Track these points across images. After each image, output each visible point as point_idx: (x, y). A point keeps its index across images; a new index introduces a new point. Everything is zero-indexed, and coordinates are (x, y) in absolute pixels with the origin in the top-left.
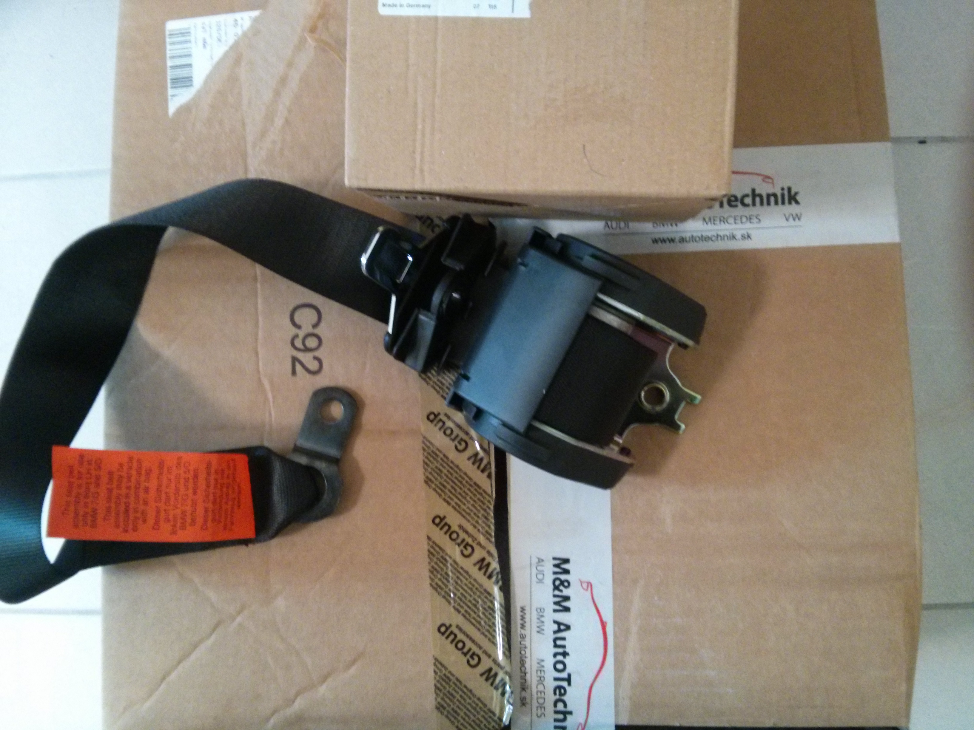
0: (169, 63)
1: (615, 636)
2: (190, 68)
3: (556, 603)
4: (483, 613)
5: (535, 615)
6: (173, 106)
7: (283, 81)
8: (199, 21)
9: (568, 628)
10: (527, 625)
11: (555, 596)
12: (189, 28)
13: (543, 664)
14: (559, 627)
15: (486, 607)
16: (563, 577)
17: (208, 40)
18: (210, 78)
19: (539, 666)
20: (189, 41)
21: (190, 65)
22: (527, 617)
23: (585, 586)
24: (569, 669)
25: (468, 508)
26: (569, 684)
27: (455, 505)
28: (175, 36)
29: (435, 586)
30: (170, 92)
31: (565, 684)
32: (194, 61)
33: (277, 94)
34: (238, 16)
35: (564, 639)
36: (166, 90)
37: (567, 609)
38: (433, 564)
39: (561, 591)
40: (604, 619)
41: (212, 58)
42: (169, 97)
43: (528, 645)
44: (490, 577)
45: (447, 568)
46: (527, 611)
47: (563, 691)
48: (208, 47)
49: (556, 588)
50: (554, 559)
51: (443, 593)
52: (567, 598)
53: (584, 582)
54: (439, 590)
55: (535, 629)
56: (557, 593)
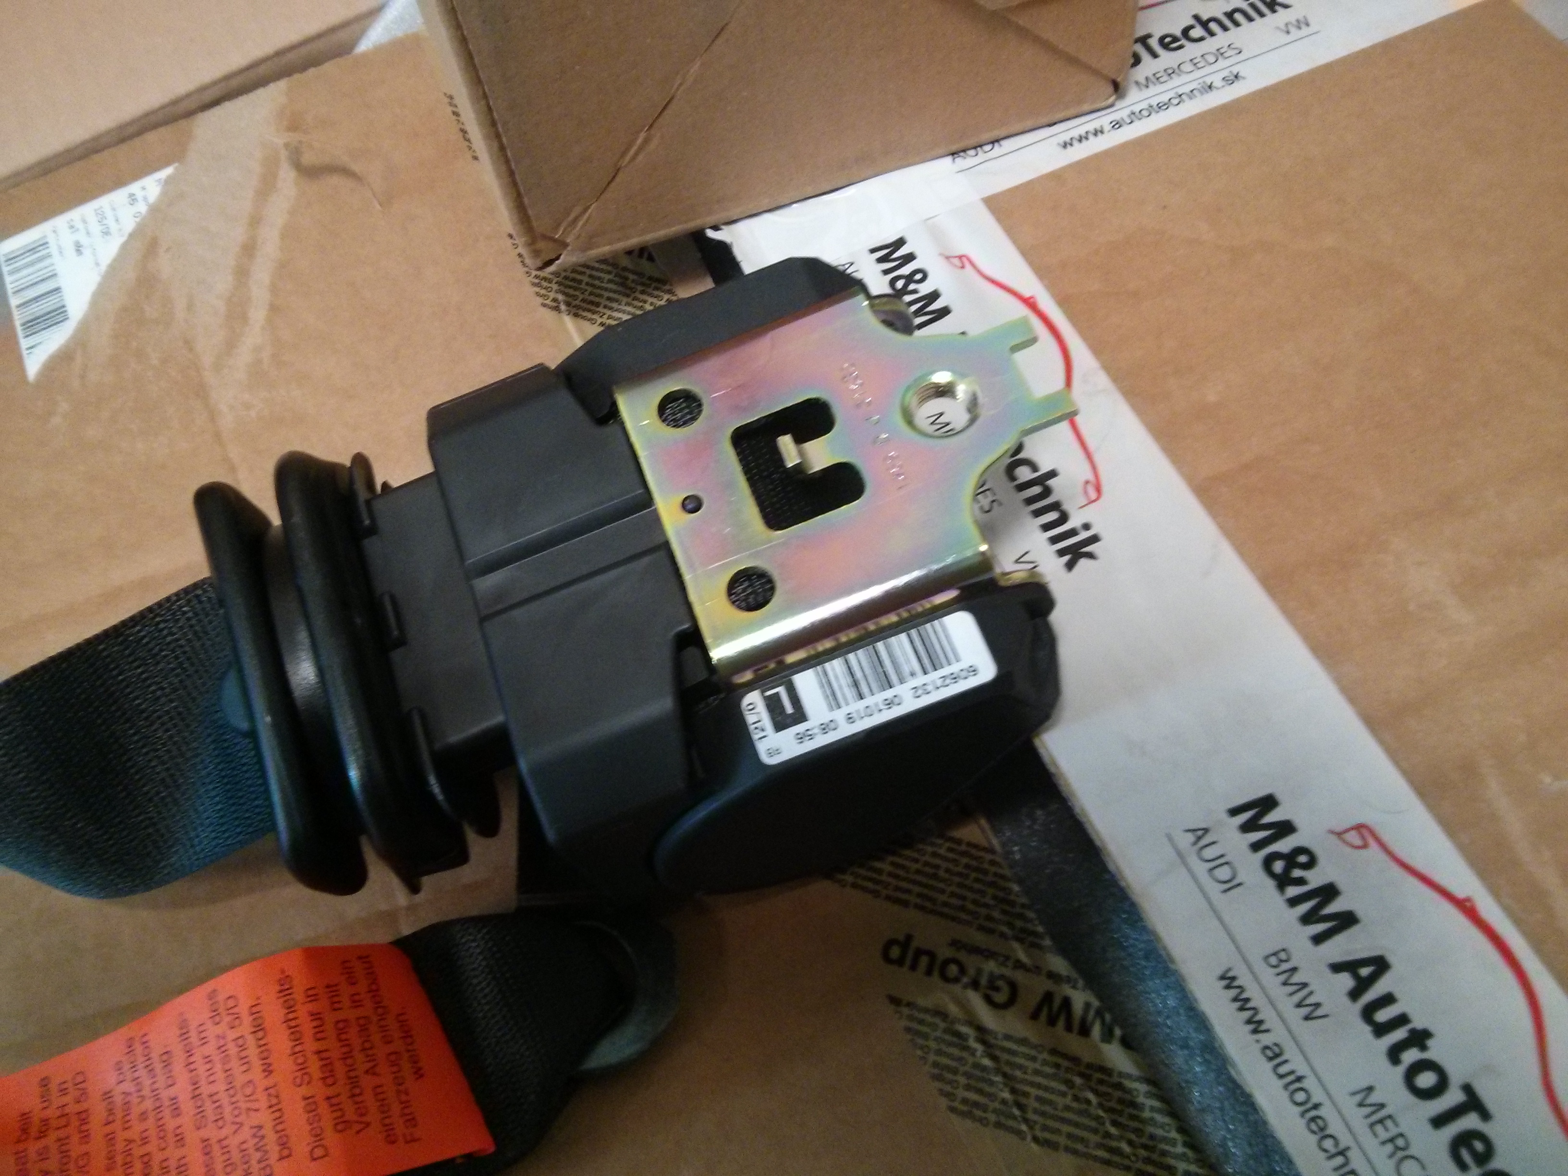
0: (14, 301)
1: (1518, 922)
2: (59, 294)
3: (1306, 919)
4: (1115, 1123)
5: (1270, 979)
6: (33, 365)
7: (249, 249)
8: (60, 222)
9: (1381, 965)
10: (1266, 1014)
11: (1293, 902)
12: (45, 237)
13: (1374, 1098)
14: (1356, 976)
15: (1113, 1104)
16: (1284, 846)
17: (84, 240)
18: (100, 295)
19: (1368, 1110)
20: (49, 256)
21: (57, 290)
22: (1252, 992)
23: (1353, 837)
24: (1457, 1075)
25: (953, 895)
26: (1485, 1115)
27: (918, 901)
28: (18, 258)
29: (965, 1108)
30: (24, 343)
31: (1470, 1121)
32: (62, 281)
33: (242, 274)
34: (134, 187)
35: (1388, 999)
36: (17, 343)
37: (1347, 920)
38: (932, 1057)
39: (1301, 881)
40: (1460, 894)
41: (97, 264)
42: (25, 353)
43: (1302, 1068)
44: (1085, 1031)
45: (973, 1053)
46: (1244, 979)
47: (1479, 1146)
48: (87, 252)
49: (1283, 881)
50: (1234, 812)
51: (992, 1118)
52: (1329, 892)
53: (1347, 831)
54: (978, 1113)
55: (1295, 1016)
56: (1293, 891)
